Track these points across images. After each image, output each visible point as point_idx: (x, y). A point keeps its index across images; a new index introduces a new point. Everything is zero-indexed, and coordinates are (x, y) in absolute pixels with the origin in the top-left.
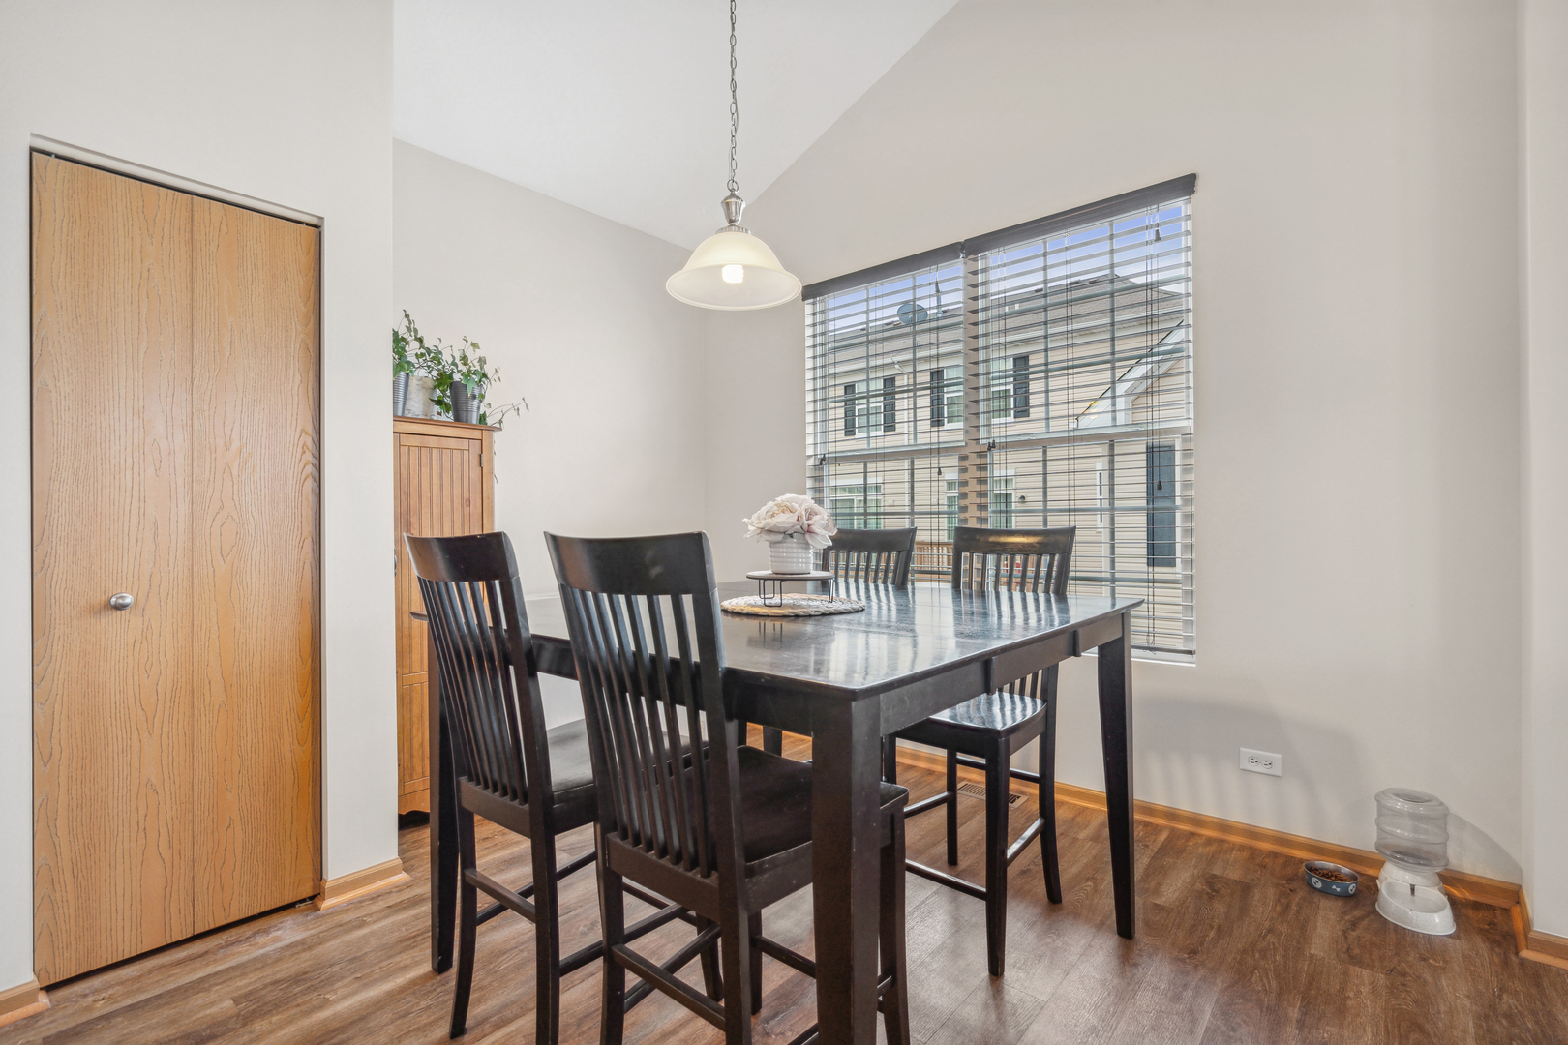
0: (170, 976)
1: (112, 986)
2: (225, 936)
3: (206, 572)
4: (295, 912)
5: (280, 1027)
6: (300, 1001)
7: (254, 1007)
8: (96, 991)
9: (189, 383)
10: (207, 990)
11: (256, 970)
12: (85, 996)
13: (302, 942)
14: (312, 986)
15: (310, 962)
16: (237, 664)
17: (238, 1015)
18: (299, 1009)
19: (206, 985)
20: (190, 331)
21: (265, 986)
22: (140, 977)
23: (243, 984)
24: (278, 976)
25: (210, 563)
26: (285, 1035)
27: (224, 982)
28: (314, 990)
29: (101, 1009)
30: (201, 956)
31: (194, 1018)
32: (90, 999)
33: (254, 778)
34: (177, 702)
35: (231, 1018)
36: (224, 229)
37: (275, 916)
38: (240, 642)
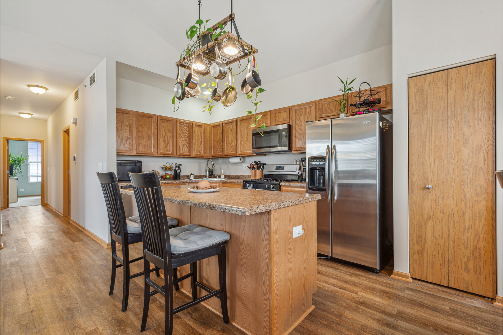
0: (438, 292)
1: (425, 286)
2: (458, 293)
3: (452, 181)
4: (484, 300)
5: (457, 323)
6: (467, 321)
7: (453, 313)
8: (421, 285)
9: (447, 125)
10: (445, 301)
11: (461, 306)
12: (419, 284)
13: (480, 308)
14: (474, 321)
15: (478, 315)
16: (462, 210)
17: (448, 312)
18: (466, 323)
19: (445, 300)
20: (447, 110)
21: (460, 311)
22: (432, 288)
23: (454, 306)
24: (466, 311)
25: (453, 178)
26: (457, 326)
27: (450, 302)
28: (474, 322)
29: (420, 289)
30: (449, 293)
31: (438, 305)
32: (419, 286)
33: (468, 248)
34: (444, 217)
35: (446, 311)
36: (458, 75)
37: (476, 297)
38: (464, 204)
